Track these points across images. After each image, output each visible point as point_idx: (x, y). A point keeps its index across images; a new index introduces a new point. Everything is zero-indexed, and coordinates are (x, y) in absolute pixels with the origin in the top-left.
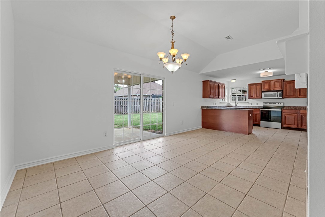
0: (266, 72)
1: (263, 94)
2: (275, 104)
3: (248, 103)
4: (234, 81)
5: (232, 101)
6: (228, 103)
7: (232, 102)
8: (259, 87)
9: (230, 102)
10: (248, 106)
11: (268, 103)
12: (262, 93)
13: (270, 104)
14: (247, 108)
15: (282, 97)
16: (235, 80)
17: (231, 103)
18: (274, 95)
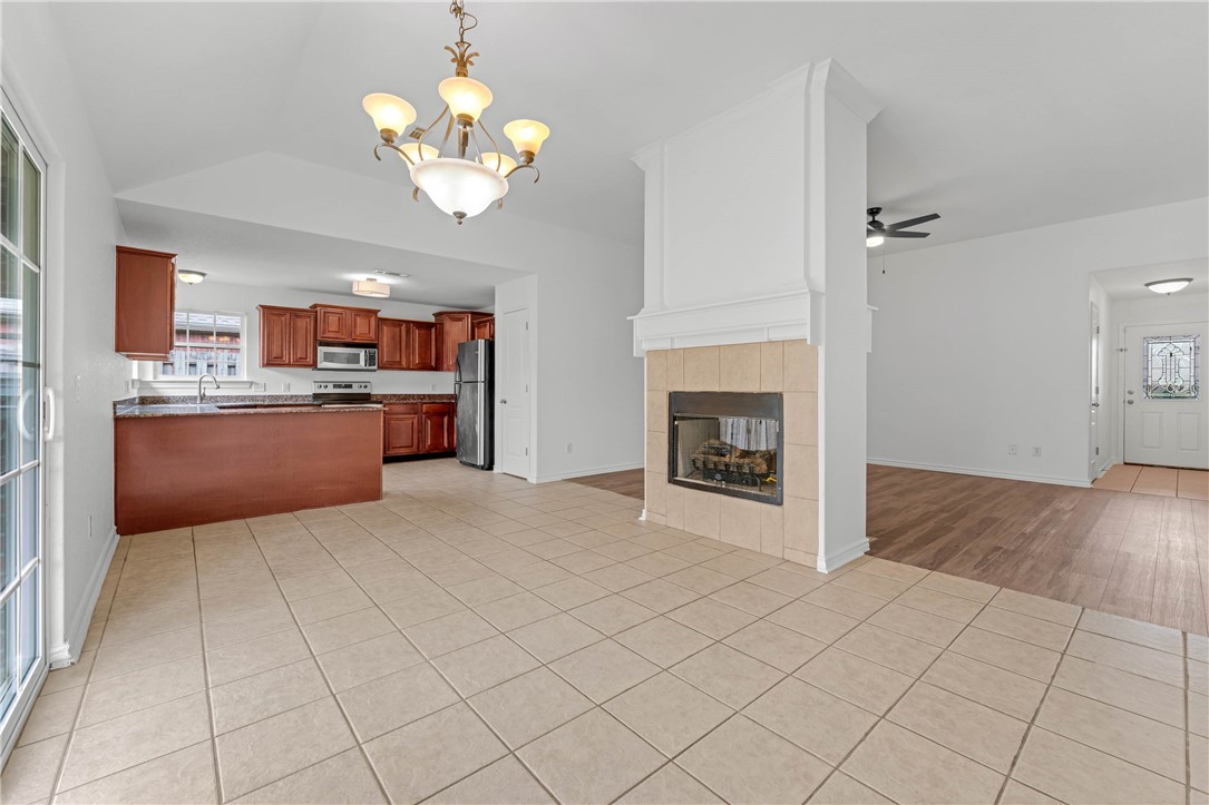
0: (371, 280)
1: (321, 350)
2: (350, 386)
3: (251, 383)
4: (197, 279)
5: (164, 372)
6: (143, 384)
7: (162, 378)
8: (302, 323)
9: (149, 378)
10: (252, 398)
11: (330, 386)
12: (319, 348)
13: (335, 386)
14: (248, 403)
15: (375, 367)
16: (203, 275)
17: (155, 385)
18: (356, 359)
